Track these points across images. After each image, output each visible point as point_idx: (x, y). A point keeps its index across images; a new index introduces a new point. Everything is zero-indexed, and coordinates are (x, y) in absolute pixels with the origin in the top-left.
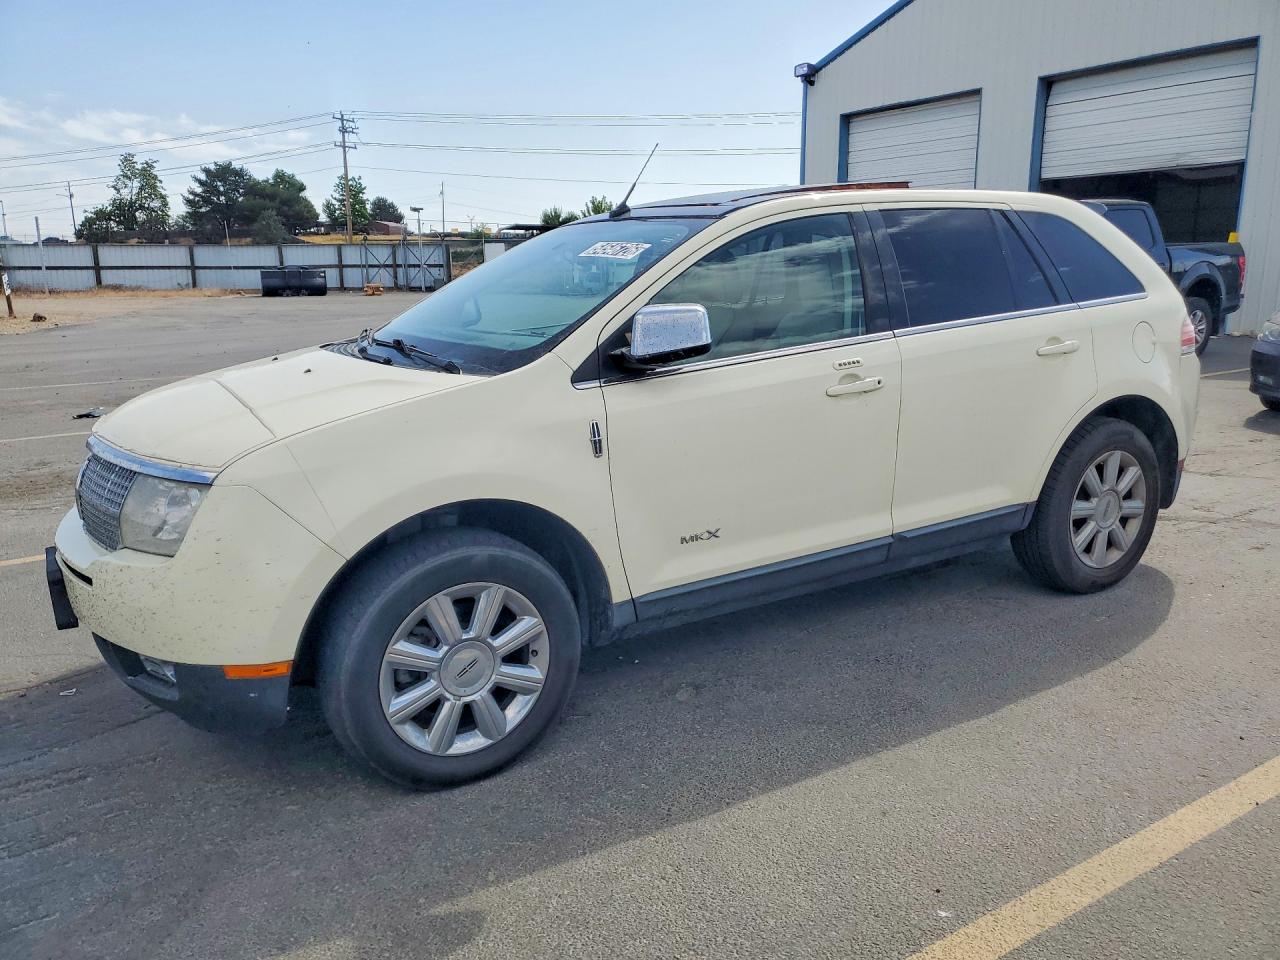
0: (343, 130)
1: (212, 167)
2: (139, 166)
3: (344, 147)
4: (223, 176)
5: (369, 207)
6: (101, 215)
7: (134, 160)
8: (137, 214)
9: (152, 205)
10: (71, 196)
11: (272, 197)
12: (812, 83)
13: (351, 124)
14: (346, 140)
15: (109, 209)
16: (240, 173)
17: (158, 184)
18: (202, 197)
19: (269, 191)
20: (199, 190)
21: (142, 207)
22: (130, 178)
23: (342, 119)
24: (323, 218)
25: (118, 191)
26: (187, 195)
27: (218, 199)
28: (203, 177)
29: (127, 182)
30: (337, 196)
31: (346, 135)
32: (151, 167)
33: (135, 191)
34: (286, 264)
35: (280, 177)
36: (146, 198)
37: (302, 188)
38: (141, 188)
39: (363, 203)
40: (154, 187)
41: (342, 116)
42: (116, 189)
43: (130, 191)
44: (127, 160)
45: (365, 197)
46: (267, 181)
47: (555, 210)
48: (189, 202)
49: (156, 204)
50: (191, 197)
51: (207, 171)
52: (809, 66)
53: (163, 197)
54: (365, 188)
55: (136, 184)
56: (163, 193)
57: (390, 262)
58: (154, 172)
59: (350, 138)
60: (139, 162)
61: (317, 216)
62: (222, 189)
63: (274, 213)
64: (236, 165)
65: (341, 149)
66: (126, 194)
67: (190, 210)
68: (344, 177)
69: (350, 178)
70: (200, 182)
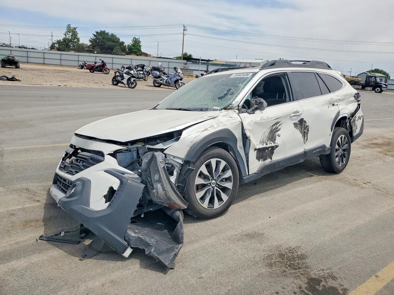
0: (184, 30)
1: (99, 31)
2: (72, 29)
4: (102, 35)
6: (59, 42)
7: (71, 27)
8: (70, 43)
10: (52, 36)
13: (186, 28)
14: (184, 33)
15: (62, 41)
16: (107, 34)
17: (77, 35)
18: (95, 40)
20: (94, 38)
21: (72, 41)
26: (90, 39)
28: (96, 34)
29: (68, 32)
30: (132, 43)
32: (76, 29)
33: (70, 36)
36: (73, 38)
37: (119, 40)
38: (72, 35)
41: (184, 26)
42: (65, 35)
43: (69, 36)
44: (69, 26)
48: (91, 41)
49: (76, 40)
51: (97, 33)
53: (78, 40)
54: (141, 42)
55: (71, 34)
56: (78, 37)
58: (76, 31)
64: (107, 32)
65: (183, 35)
66: (67, 37)
67: (91, 44)
68: (135, 38)
69: (136, 38)
70: (94, 35)
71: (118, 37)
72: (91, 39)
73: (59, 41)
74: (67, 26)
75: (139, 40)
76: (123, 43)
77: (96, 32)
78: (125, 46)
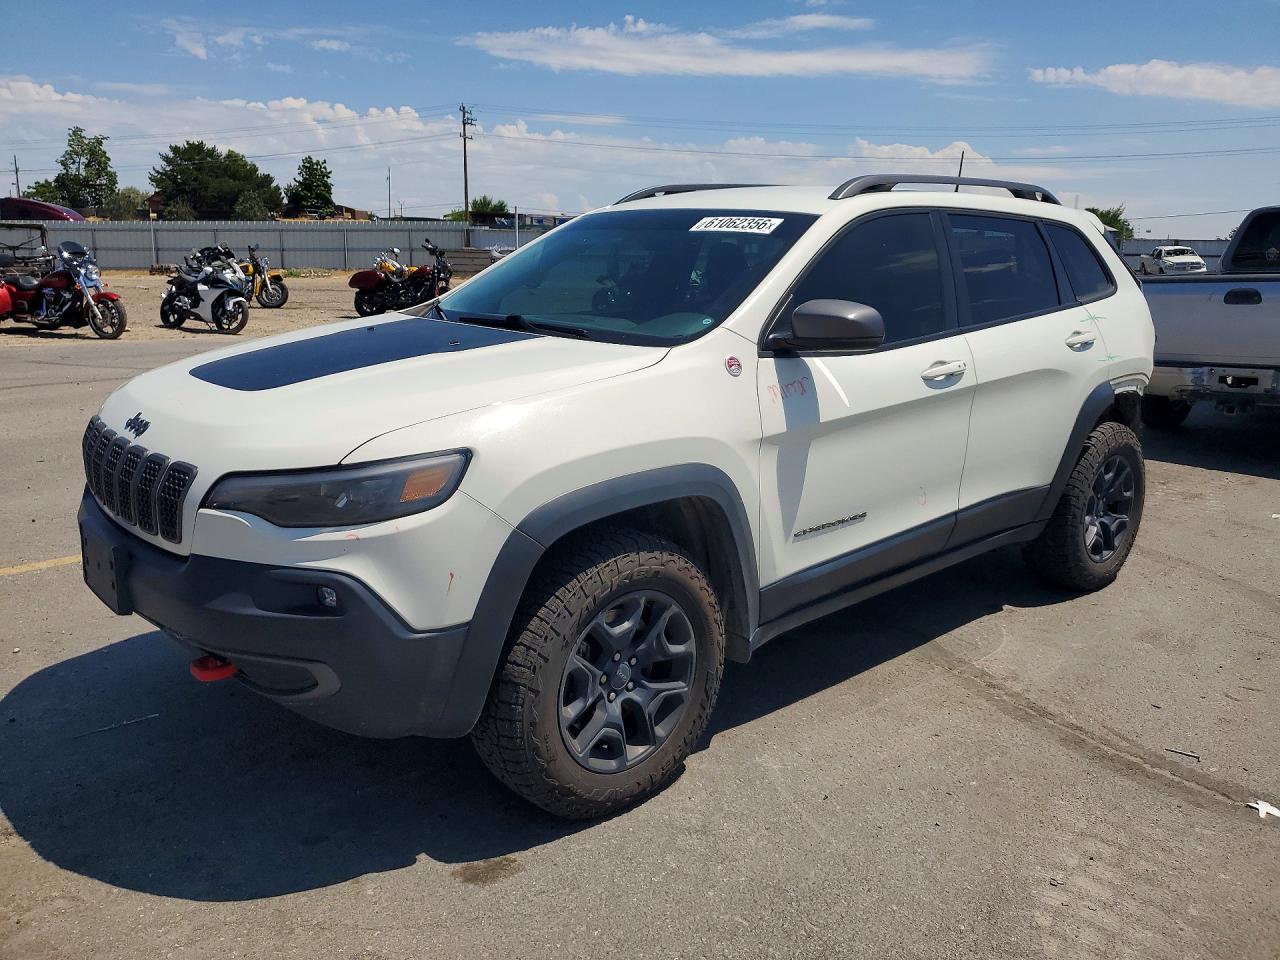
0: (464, 122)
1: (181, 144)
2: (88, 142)
3: (465, 137)
4: (192, 156)
6: (43, 190)
7: (83, 135)
9: (98, 182)
10: (17, 171)
14: (468, 131)
15: (52, 184)
16: (212, 153)
17: (108, 162)
18: (170, 176)
20: (168, 169)
22: (78, 154)
24: (285, 200)
25: (65, 166)
26: (153, 172)
28: (171, 155)
29: (74, 156)
30: (300, 179)
31: (466, 126)
32: (100, 143)
33: (82, 167)
36: (94, 175)
38: (88, 165)
39: (329, 187)
40: (102, 164)
41: (463, 107)
42: (63, 163)
43: (79, 169)
44: (77, 133)
45: (329, 181)
47: (484, 198)
48: (157, 181)
49: (103, 181)
50: (158, 176)
51: (175, 150)
53: (111, 175)
54: (330, 172)
55: (84, 160)
56: (110, 169)
58: (103, 148)
62: (189, 168)
64: (209, 145)
65: (463, 140)
66: (73, 170)
67: (157, 190)
68: (309, 160)
69: (314, 161)
70: (168, 160)
71: (249, 161)
72: (158, 172)
73: (43, 186)
74: (71, 132)
75: (325, 168)
76: (268, 179)
77: (170, 147)
78: (278, 188)
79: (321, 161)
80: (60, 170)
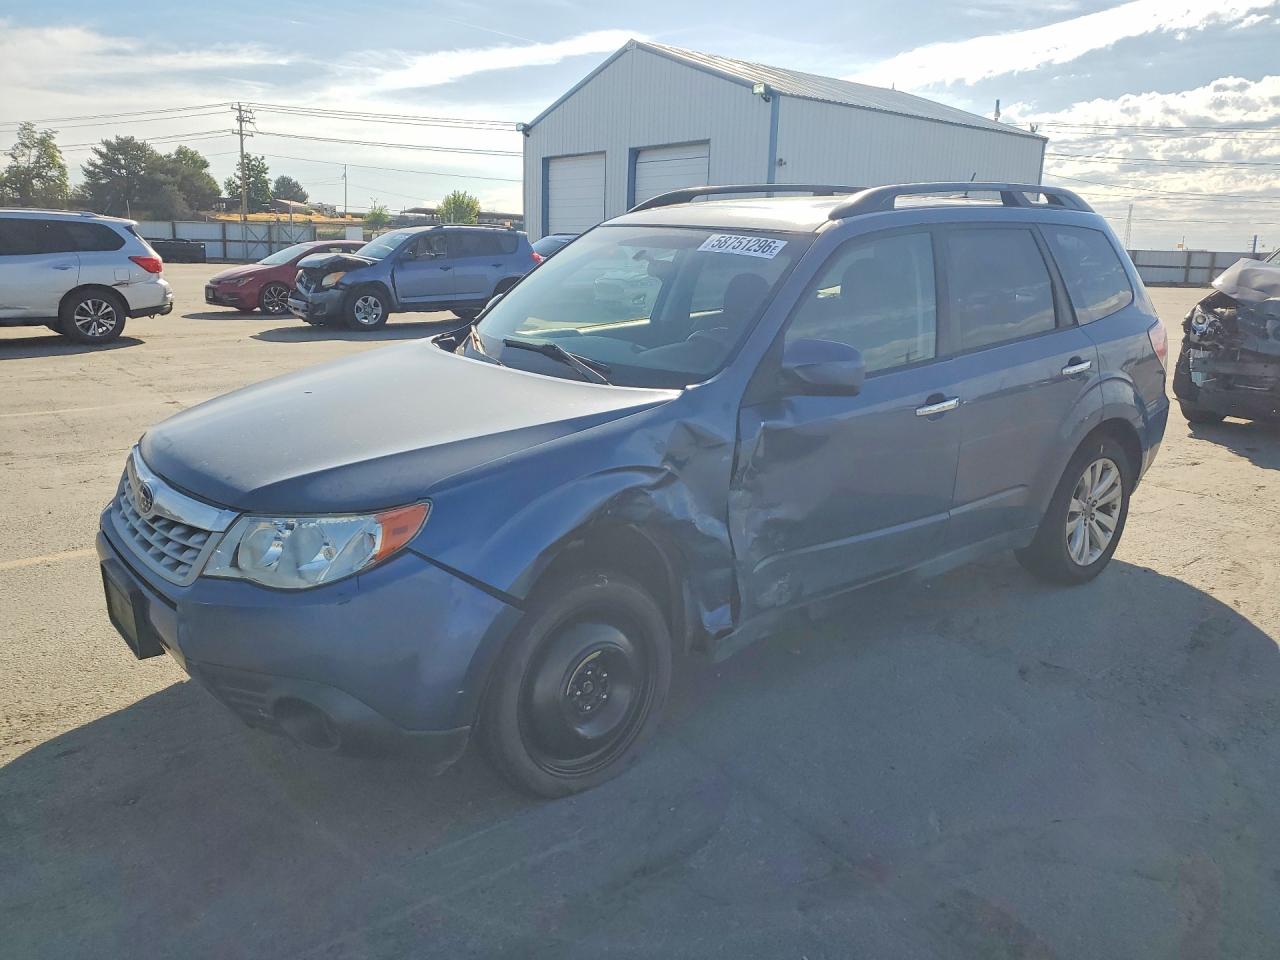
0: (241, 120)
1: (114, 141)
2: (38, 136)
3: (241, 135)
4: (124, 150)
5: (272, 186)
7: (34, 129)
8: (34, 181)
9: (49, 174)
11: (173, 172)
12: (528, 136)
13: (249, 114)
14: (244, 129)
15: (5, 175)
16: (142, 148)
17: (58, 154)
18: (103, 169)
19: (170, 166)
20: (99, 162)
21: (39, 176)
22: (28, 147)
23: (240, 110)
24: (225, 195)
25: (15, 158)
26: (86, 166)
27: (119, 171)
28: (104, 150)
29: (27, 151)
30: (239, 174)
31: (243, 124)
32: (51, 137)
33: (33, 160)
34: (178, 237)
35: (182, 152)
36: (44, 167)
37: (205, 164)
38: (39, 157)
39: (266, 182)
40: (52, 157)
41: (240, 106)
42: (13, 157)
43: (28, 159)
44: (27, 129)
45: (267, 177)
46: (169, 156)
48: (88, 173)
49: (54, 173)
50: (91, 168)
51: (107, 144)
52: (525, 125)
53: (62, 167)
54: (268, 168)
55: (34, 152)
56: (61, 161)
57: (266, 239)
58: (53, 141)
59: (247, 127)
60: (39, 131)
61: (219, 193)
62: (123, 162)
63: (176, 188)
64: (139, 139)
65: (239, 136)
66: (23, 162)
68: (248, 156)
69: (253, 158)
70: (101, 154)
72: (91, 165)
74: (21, 127)
75: (263, 164)
77: (103, 141)
79: (260, 157)
80: (8, 161)
